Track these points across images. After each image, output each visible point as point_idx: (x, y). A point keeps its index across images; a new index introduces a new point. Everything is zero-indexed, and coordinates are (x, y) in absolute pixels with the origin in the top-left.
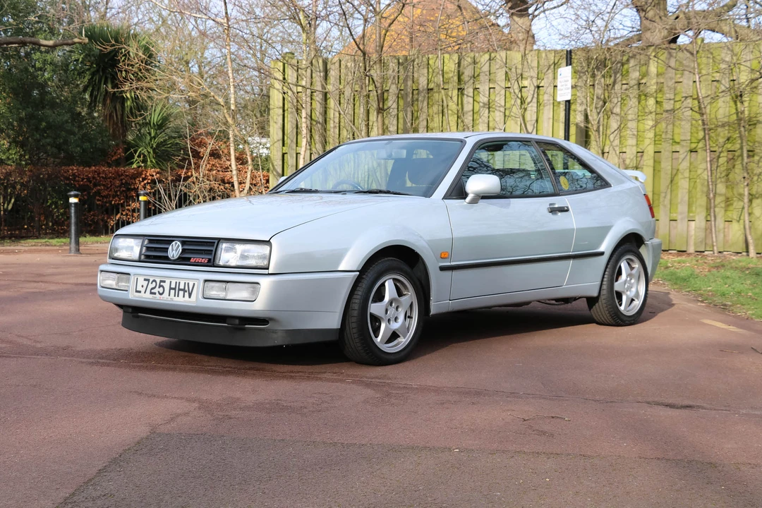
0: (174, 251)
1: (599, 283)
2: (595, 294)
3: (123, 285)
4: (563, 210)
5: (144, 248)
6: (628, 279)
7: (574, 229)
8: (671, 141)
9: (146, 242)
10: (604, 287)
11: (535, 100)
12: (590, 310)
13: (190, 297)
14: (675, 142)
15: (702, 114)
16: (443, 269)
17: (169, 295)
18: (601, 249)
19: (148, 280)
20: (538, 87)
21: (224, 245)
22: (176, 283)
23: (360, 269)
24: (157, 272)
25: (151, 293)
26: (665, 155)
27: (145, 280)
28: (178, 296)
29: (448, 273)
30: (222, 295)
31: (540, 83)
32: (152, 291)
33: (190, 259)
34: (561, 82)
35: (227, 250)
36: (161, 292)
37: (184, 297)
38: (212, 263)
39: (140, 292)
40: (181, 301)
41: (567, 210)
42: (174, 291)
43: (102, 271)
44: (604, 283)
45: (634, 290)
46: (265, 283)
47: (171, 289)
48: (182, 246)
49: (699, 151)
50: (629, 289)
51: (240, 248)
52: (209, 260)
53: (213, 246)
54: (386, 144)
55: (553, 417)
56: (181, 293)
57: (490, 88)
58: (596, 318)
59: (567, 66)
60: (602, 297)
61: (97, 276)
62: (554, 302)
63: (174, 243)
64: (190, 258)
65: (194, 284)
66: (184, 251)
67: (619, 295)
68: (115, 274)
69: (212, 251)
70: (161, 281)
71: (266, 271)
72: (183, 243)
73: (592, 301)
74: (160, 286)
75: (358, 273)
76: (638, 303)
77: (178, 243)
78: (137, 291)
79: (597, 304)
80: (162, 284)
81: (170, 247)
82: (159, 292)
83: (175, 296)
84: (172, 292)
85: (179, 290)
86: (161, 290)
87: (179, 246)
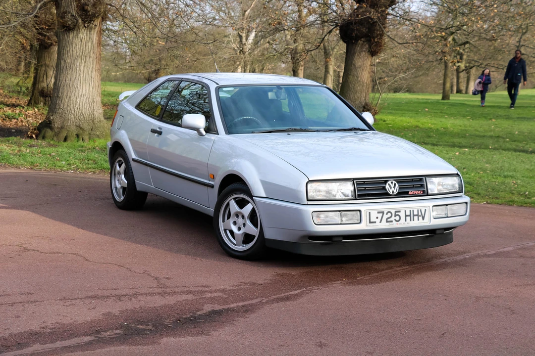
0: (392, 188)
3: (349, 220)
13: (423, 219)
17: (406, 221)
19: (383, 213)
22: (410, 211)
25: (387, 222)
27: (379, 213)
28: (413, 220)
32: (388, 220)
33: (407, 193)
37: (418, 220)
38: (426, 193)
39: (375, 222)
47: (406, 216)
52: (424, 192)
53: (423, 181)
56: (416, 218)
63: (390, 182)
65: (425, 210)
69: (423, 185)
70: (396, 212)
74: (395, 216)
77: (394, 182)
78: (370, 222)
80: (397, 213)
81: (388, 186)
82: (395, 220)
83: (411, 220)
84: (408, 218)
85: (414, 215)
86: (397, 218)
87: (395, 184)
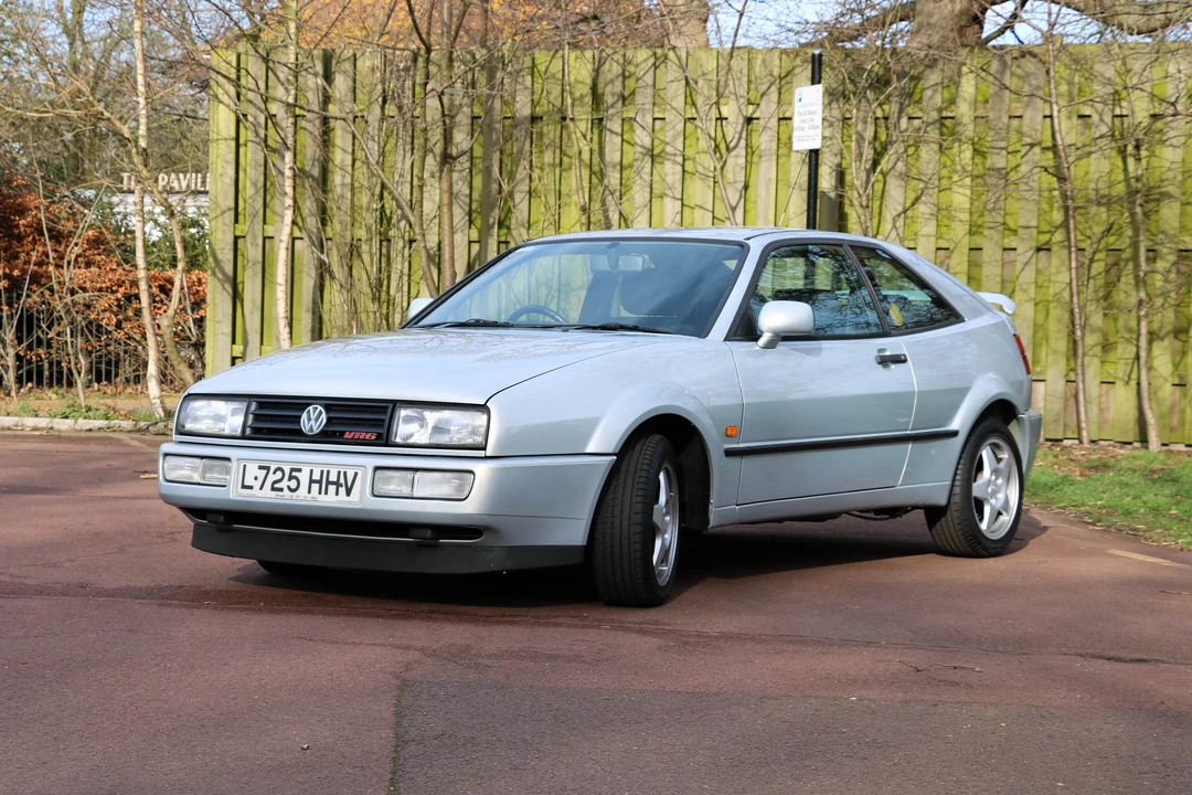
0: (313, 420)
1: (949, 483)
2: (943, 502)
3: (213, 477)
4: (899, 359)
5: (251, 416)
6: (993, 478)
7: (913, 392)
8: (1001, 228)
9: (253, 406)
10: (957, 490)
11: (743, 143)
12: (930, 529)
13: (348, 493)
14: (1010, 229)
15: (1062, 179)
16: (729, 453)
17: (309, 492)
18: (954, 425)
19: (268, 468)
20: (749, 120)
21: (403, 413)
22: (322, 471)
23: (617, 451)
24: (283, 455)
25: (273, 489)
26: (991, 252)
27: (261, 468)
28: (326, 493)
29: (736, 461)
30: (406, 490)
31: (754, 112)
32: (276, 486)
34: (800, 114)
35: (408, 420)
36: (293, 487)
37: (337, 494)
38: (384, 439)
39: (251, 487)
40: (332, 501)
41: (905, 361)
42: (318, 485)
43: (166, 455)
44: (957, 483)
45: (1001, 496)
46: (482, 470)
47: (312, 481)
48: (327, 413)
49: (1055, 248)
50: (994, 493)
51: (432, 417)
52: (379, 436)
53: (386, 412)
54: (610, 247)
55: (955, 668)
56: (332, 488)
57: (655, 119)
58: (940, 544)
59: (813, 84)
60: (953, 508)
61: (156, 461)
62: (872, 515)
63: (311, 408)
64: (343, 433)
65: (356, 474)
66: (329, 420)
67: (979, 504)
68: (197, 460)
69: (383, 420)
70: (292, 470)
71: (481, 453)
72: (328, 408)
73: (934, 513)
74: (291, 478)
75: (615, 458)
76: (1007, 519)
77: (320, 408)
78: (244, 487)
79: (943, 519)
80: (294, 474)
81: (305, 415)
82: (289, 487)
83: (320, 493)
84: (315, 487)
85: (328, 483)
86: (293, 484)
87: (321, 413)
